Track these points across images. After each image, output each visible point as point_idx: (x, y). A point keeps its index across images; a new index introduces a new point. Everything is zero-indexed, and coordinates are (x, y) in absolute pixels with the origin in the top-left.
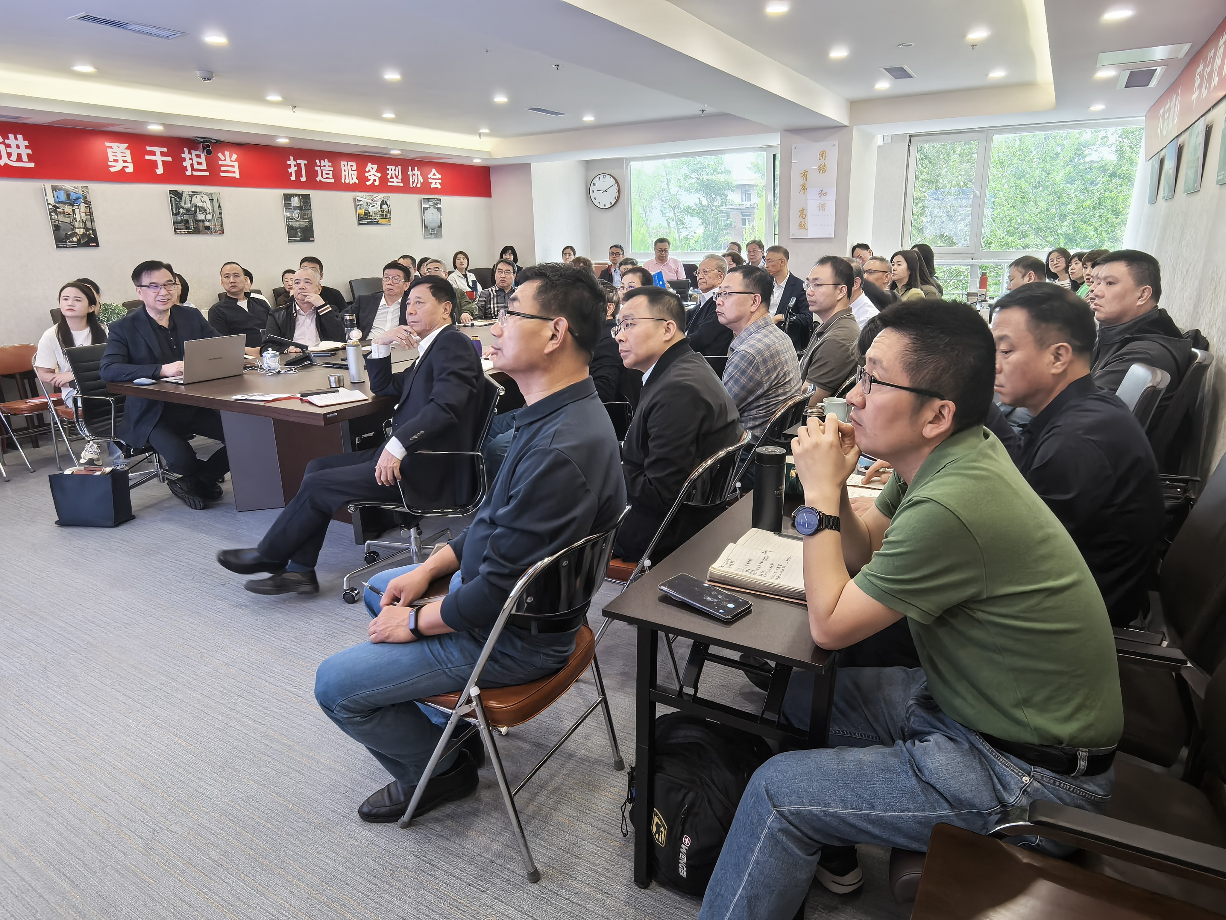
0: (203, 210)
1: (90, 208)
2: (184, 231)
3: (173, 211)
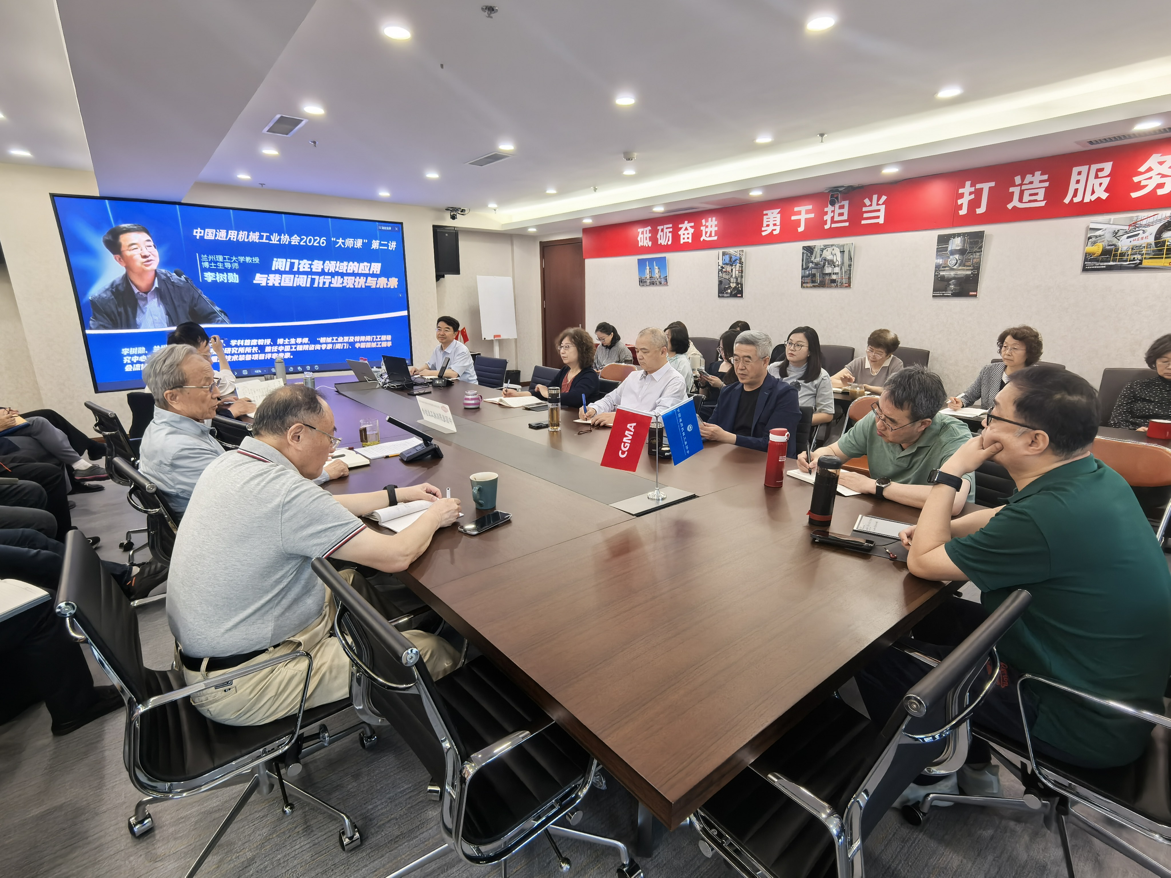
0: (832, 263)
1: (742, 267)
2: (811, 285)
3: (802, 265)
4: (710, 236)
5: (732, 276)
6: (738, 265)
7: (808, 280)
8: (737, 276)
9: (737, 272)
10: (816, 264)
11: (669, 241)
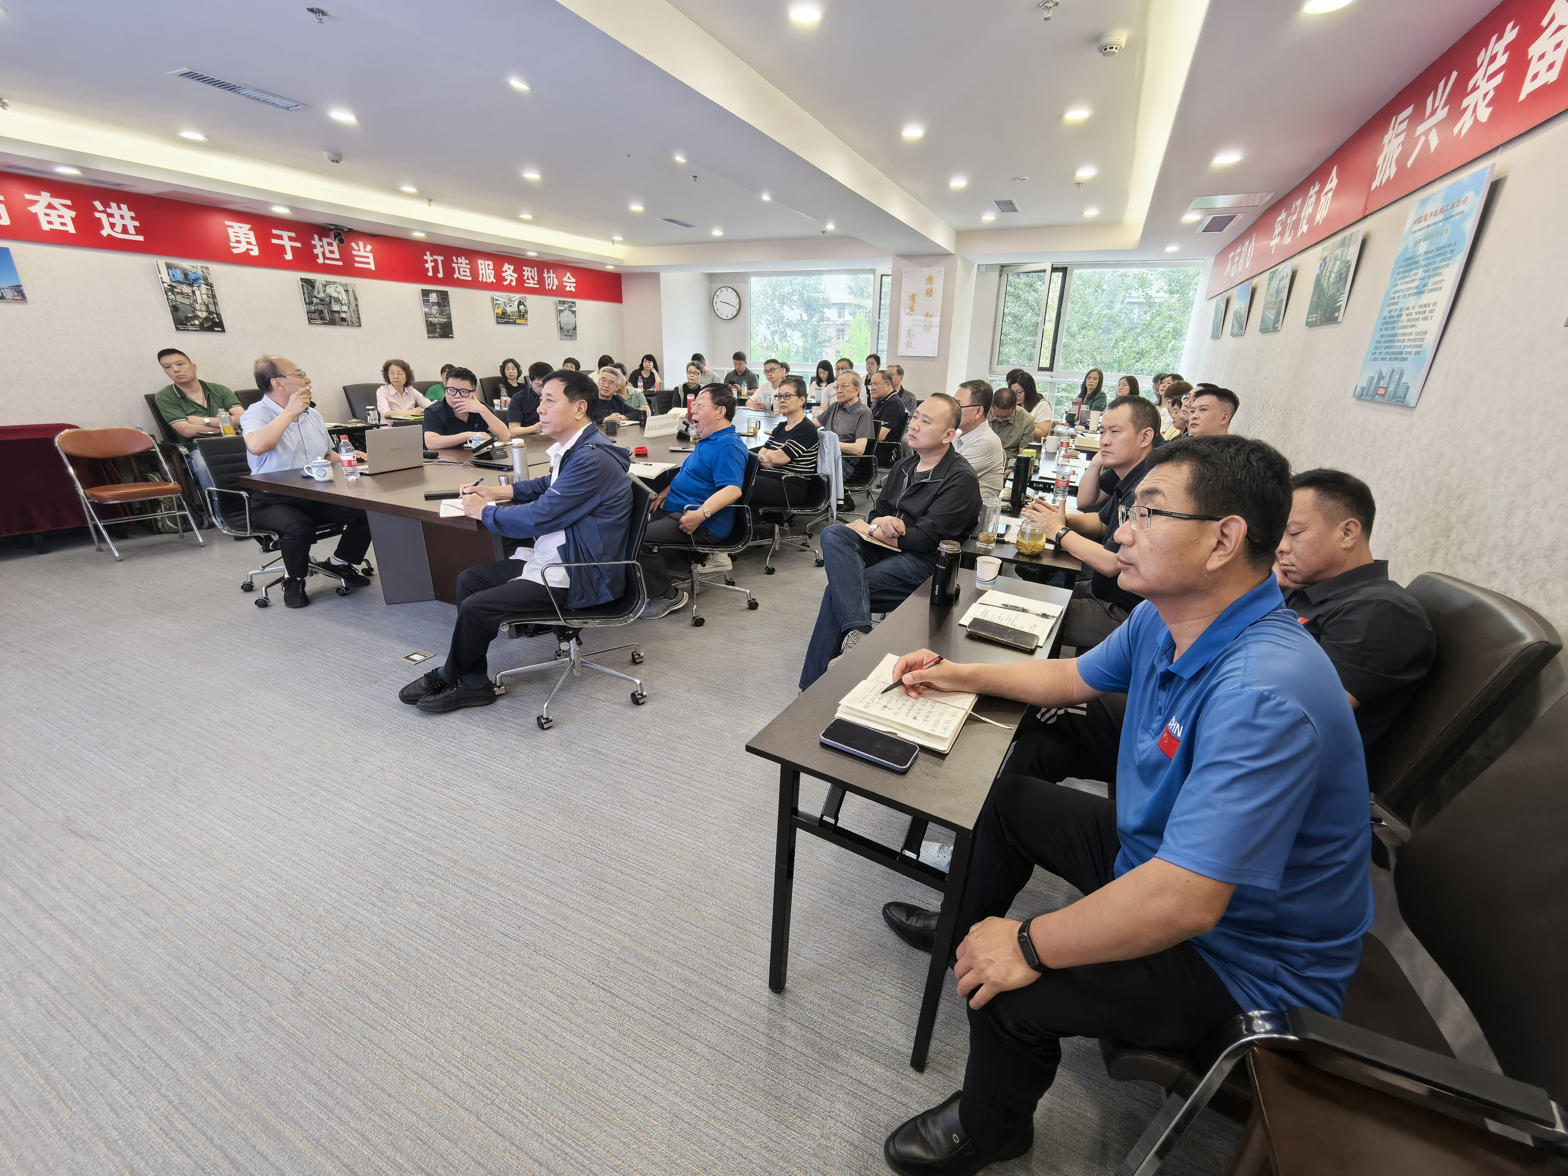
0: (337, 300)
1: (212, 290)
2: (319, 322)
3: (305, 299)
4: (125, 230)
5: (196, 301)
6: (204, 287)
7: (316, 316)
8: (206, 301)
9: (205, 297)
10: (322, 300)
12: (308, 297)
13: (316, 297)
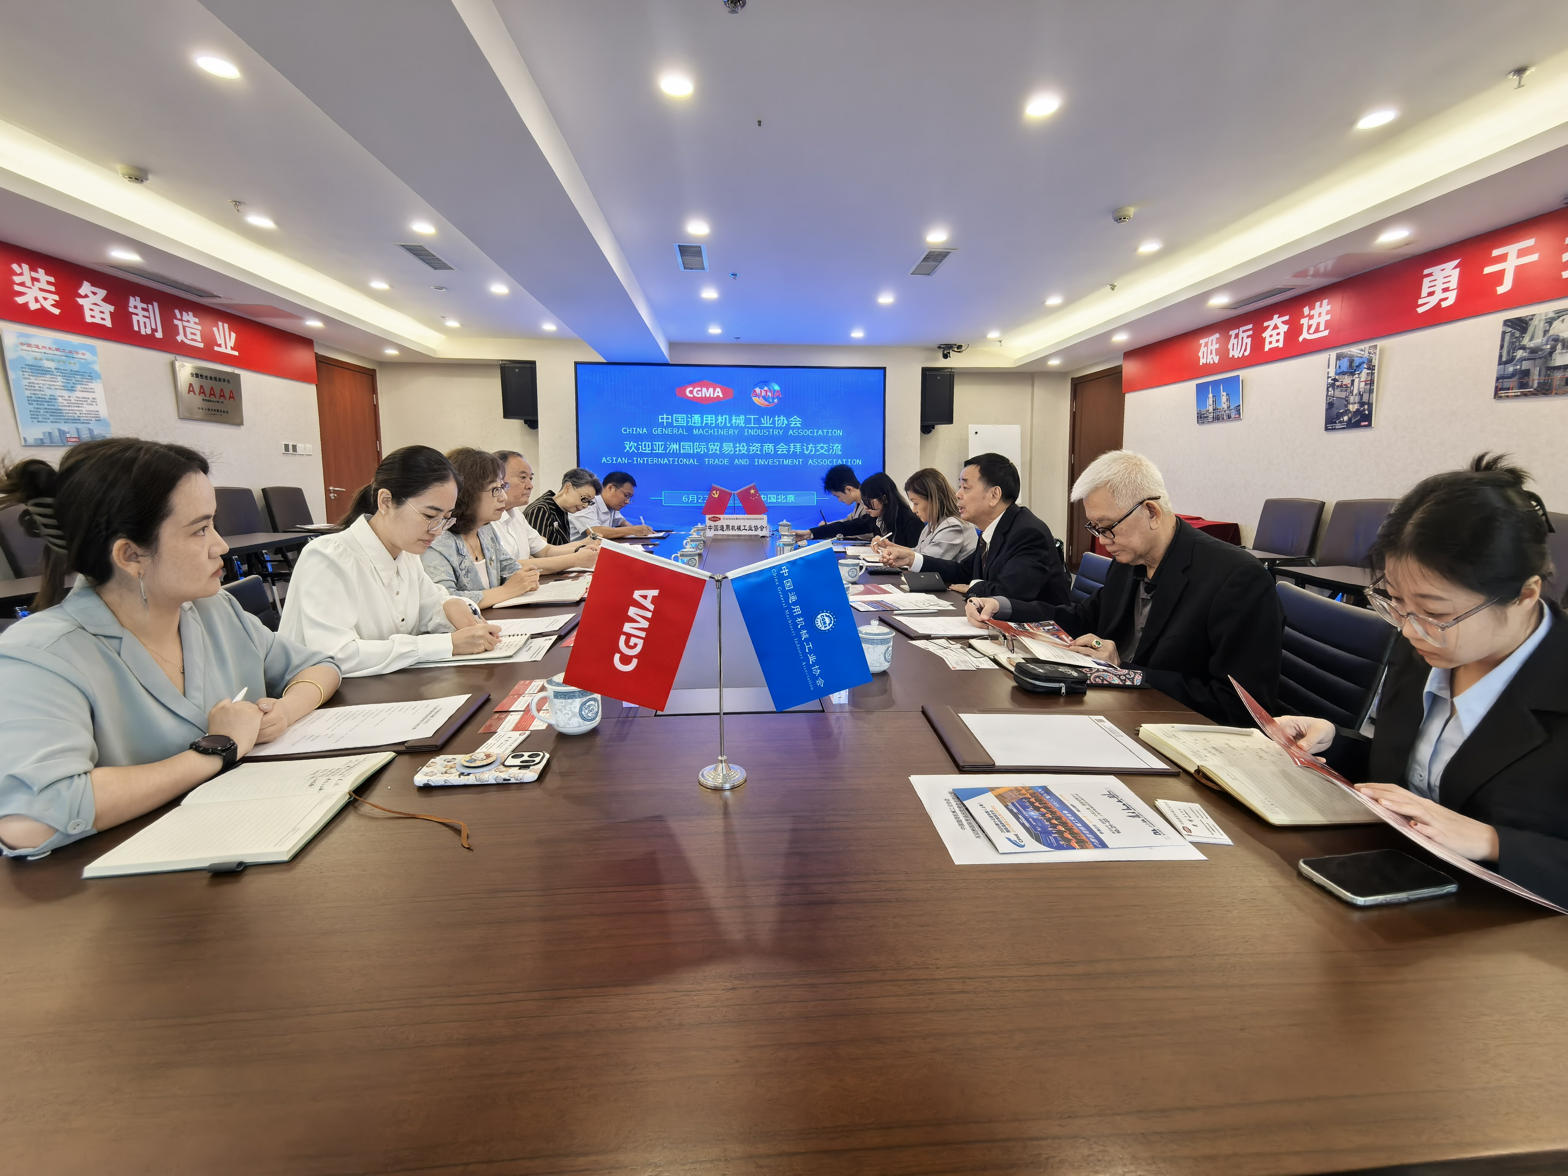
1: (1372, 374)
2: (1518, 392)
3: (1501, 356)
4: (1317, 330)
5: (1352, 392)
6: (1365, 371)
7: (1513, 382)
8: (1362, 390)
9: (1362, 384)
10: (1534, 351)
11: (1245, 350)
12: (1508, 352)
13: (1524, 348)
